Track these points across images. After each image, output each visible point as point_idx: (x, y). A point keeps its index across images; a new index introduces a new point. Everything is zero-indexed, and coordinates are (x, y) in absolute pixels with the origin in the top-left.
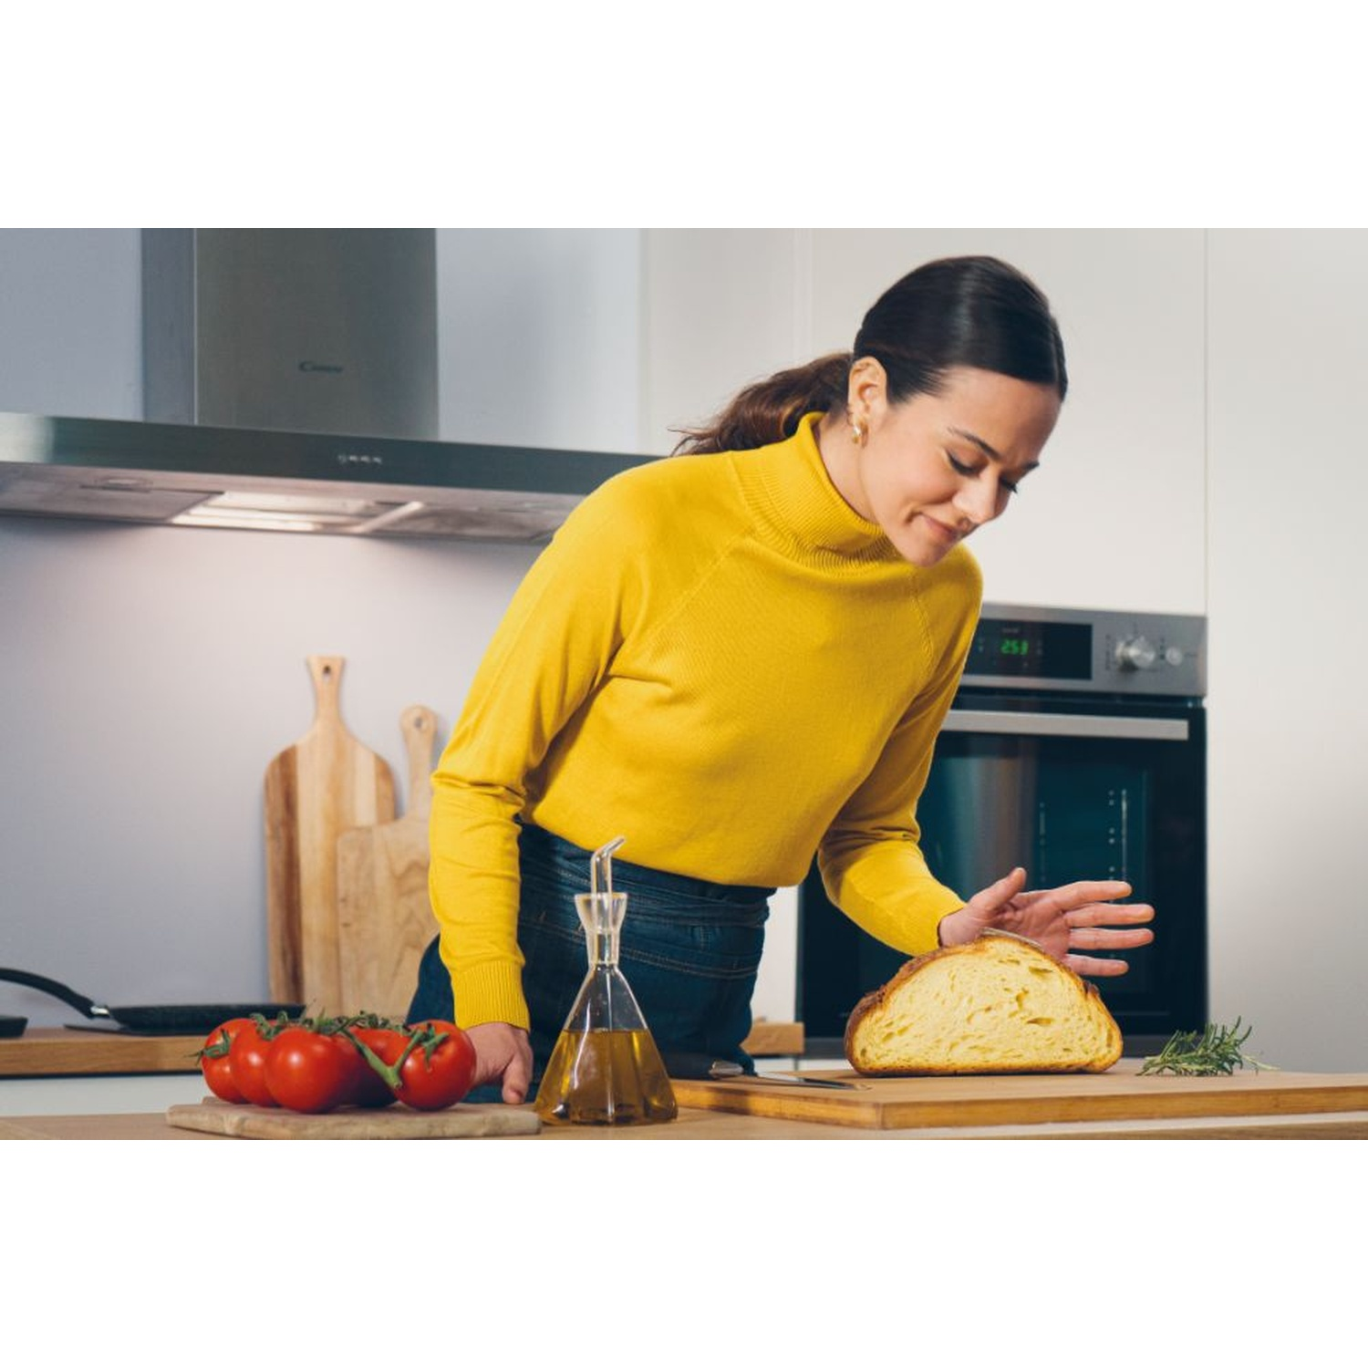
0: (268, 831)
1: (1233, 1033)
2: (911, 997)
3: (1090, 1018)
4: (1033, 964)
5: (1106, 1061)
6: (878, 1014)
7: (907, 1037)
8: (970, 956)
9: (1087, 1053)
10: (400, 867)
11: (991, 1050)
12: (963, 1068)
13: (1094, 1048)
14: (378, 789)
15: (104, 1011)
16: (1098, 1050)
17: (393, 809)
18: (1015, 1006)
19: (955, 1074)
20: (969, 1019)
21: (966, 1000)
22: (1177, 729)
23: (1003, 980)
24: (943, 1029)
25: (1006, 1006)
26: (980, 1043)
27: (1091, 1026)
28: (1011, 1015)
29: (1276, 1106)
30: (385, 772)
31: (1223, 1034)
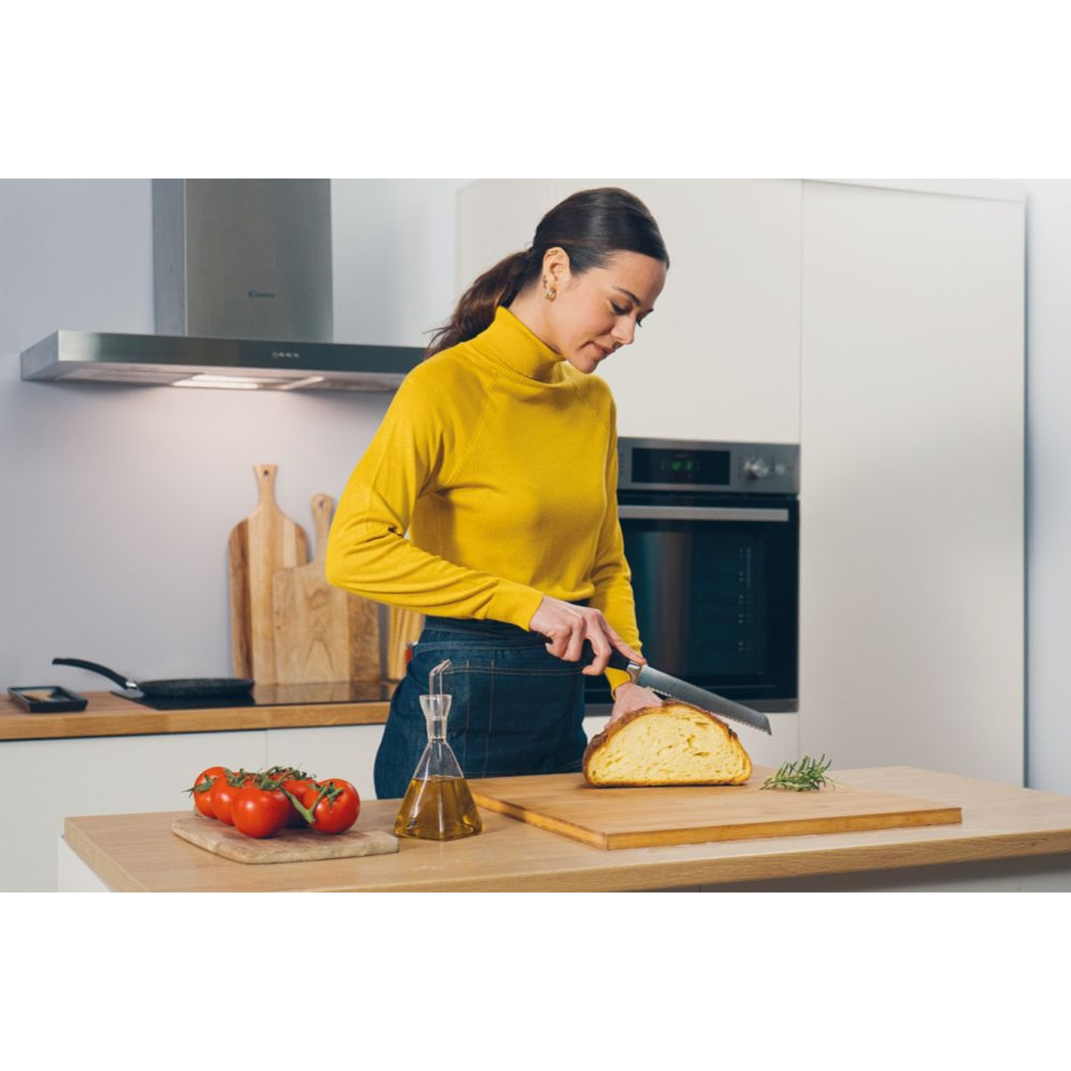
0: (231, 571)
1: (820, 763)
2: (623, 740)
3: (732, 752)
4: (698, 720)
5: (742, 778)
6: (603, 750)
7: (620, 764)
8: (659, 716)
9: (730, 773)
10: (311, 592)
11: (672, 772)
12: (655, 783)
13: (735, 771)
14: (297, 545)
15: (134, 685)
16: (737, 772)
17: (306, 556)
18: (687, 745)
19: (650, 786)
20: (658, 753)
21: (657, 741)
22: (781, 515)
23: (679, 729)
24: (643, 758)
25: (681, 745)
26: (665, 767)
27: (733, 757)
28: (686, 750)
29: (848, 827)
30: (301, 534)
31: (814, 763)
